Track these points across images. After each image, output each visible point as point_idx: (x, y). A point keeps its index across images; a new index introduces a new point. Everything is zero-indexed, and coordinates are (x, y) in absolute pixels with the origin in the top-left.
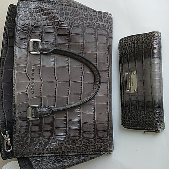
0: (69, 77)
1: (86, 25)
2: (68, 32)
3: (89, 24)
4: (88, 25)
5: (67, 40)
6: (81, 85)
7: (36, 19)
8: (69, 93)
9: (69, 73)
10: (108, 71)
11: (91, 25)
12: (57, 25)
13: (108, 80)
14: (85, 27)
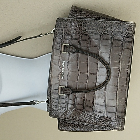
0: (88, 70)
1: (104, 33)
2: (88, 39)
3: (108, 32)
4: (106, 32)
5: (88, 44)
6: (96, 76)
7: (68, 30)
8: (87, 81)
9: (88, 67)
10: (119, 68)
11: (109, 33)
12: (81, 34)
13: (119, 75)
14: (102, 34)
